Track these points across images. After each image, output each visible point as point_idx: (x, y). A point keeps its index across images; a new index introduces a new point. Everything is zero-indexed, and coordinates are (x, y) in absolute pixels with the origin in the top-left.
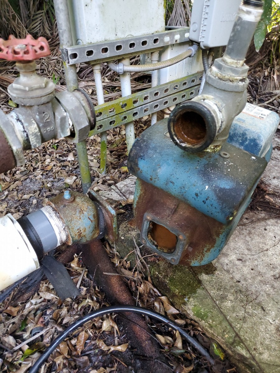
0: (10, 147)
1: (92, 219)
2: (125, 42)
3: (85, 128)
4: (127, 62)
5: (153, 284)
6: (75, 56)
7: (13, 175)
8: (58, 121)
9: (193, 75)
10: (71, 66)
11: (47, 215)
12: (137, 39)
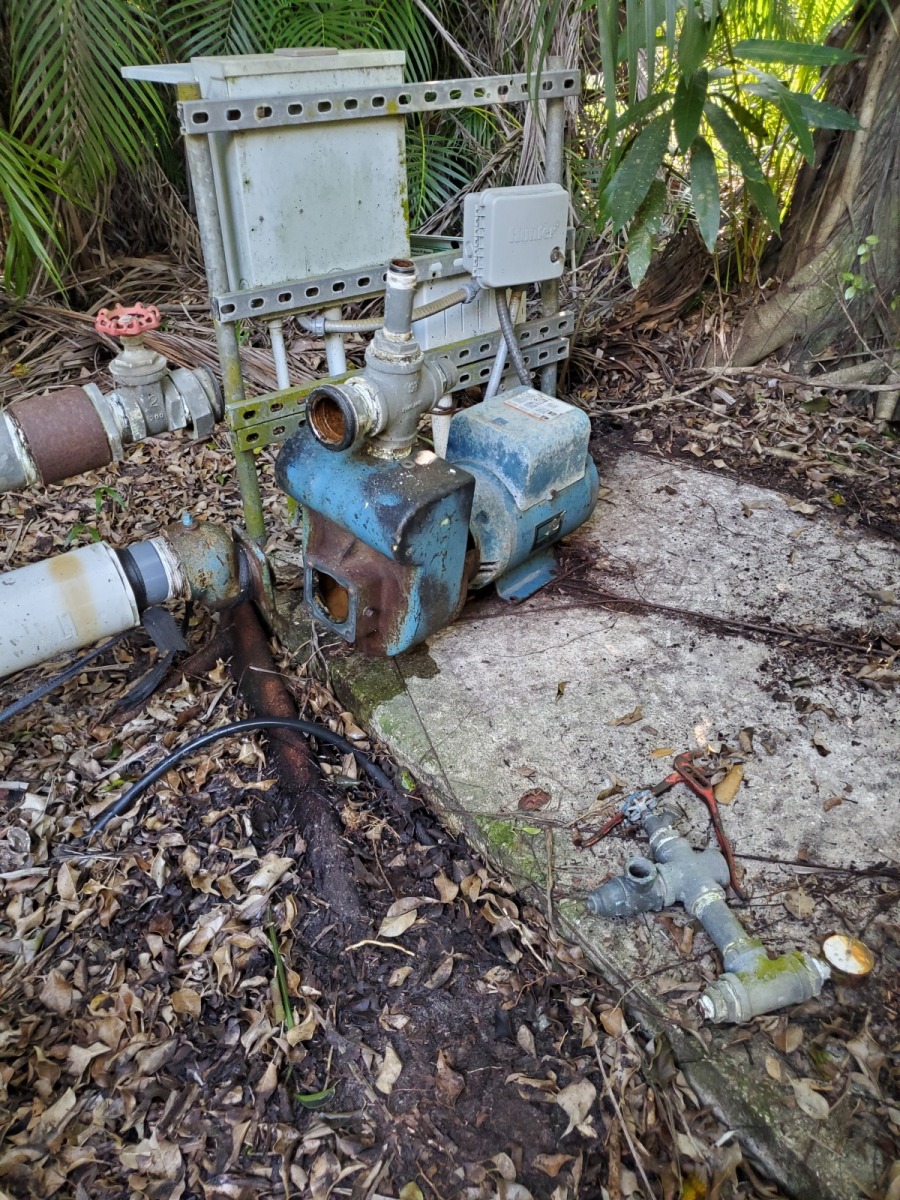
0: (106, 434)
1: (224, 560)
2: (324, 281)
3: (206, 417)
4: (334, 314)
5: (335, 697)
6: (231, 308)
7: (129, 531)
8: (169, 406)
9: (485, 336)
10: (226, 324)
11: (156, 546)
12: (347, 276)
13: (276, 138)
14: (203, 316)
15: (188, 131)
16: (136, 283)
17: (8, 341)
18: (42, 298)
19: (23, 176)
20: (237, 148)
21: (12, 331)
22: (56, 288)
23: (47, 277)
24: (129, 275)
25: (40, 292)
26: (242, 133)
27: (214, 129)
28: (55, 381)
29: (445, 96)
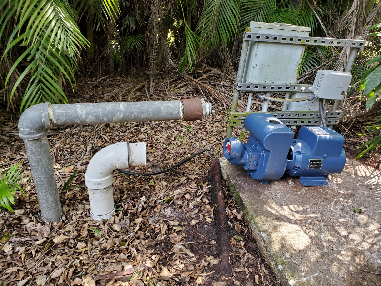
2: (269, 85)
4: (268, 95)
6: (241, 87)
9: (312, 111)
10: (238, 91)
12: (276, 85)
13: (268, 45)
14: (226, 87)
15: (245, 39)
16: (210, 75)
17: (174, 82)
18: (186, 73)
19: (193, 43)
20: (256, 46)
21: (176, 80)
22: (191, 72)
23: (189, 68)
24: (210, 72)
25: (186, 72)
26: (259, 42)
27: (252, 40)
28: (183, 95)
29: (320, 42)
